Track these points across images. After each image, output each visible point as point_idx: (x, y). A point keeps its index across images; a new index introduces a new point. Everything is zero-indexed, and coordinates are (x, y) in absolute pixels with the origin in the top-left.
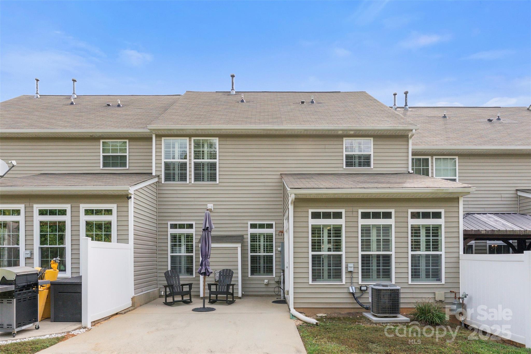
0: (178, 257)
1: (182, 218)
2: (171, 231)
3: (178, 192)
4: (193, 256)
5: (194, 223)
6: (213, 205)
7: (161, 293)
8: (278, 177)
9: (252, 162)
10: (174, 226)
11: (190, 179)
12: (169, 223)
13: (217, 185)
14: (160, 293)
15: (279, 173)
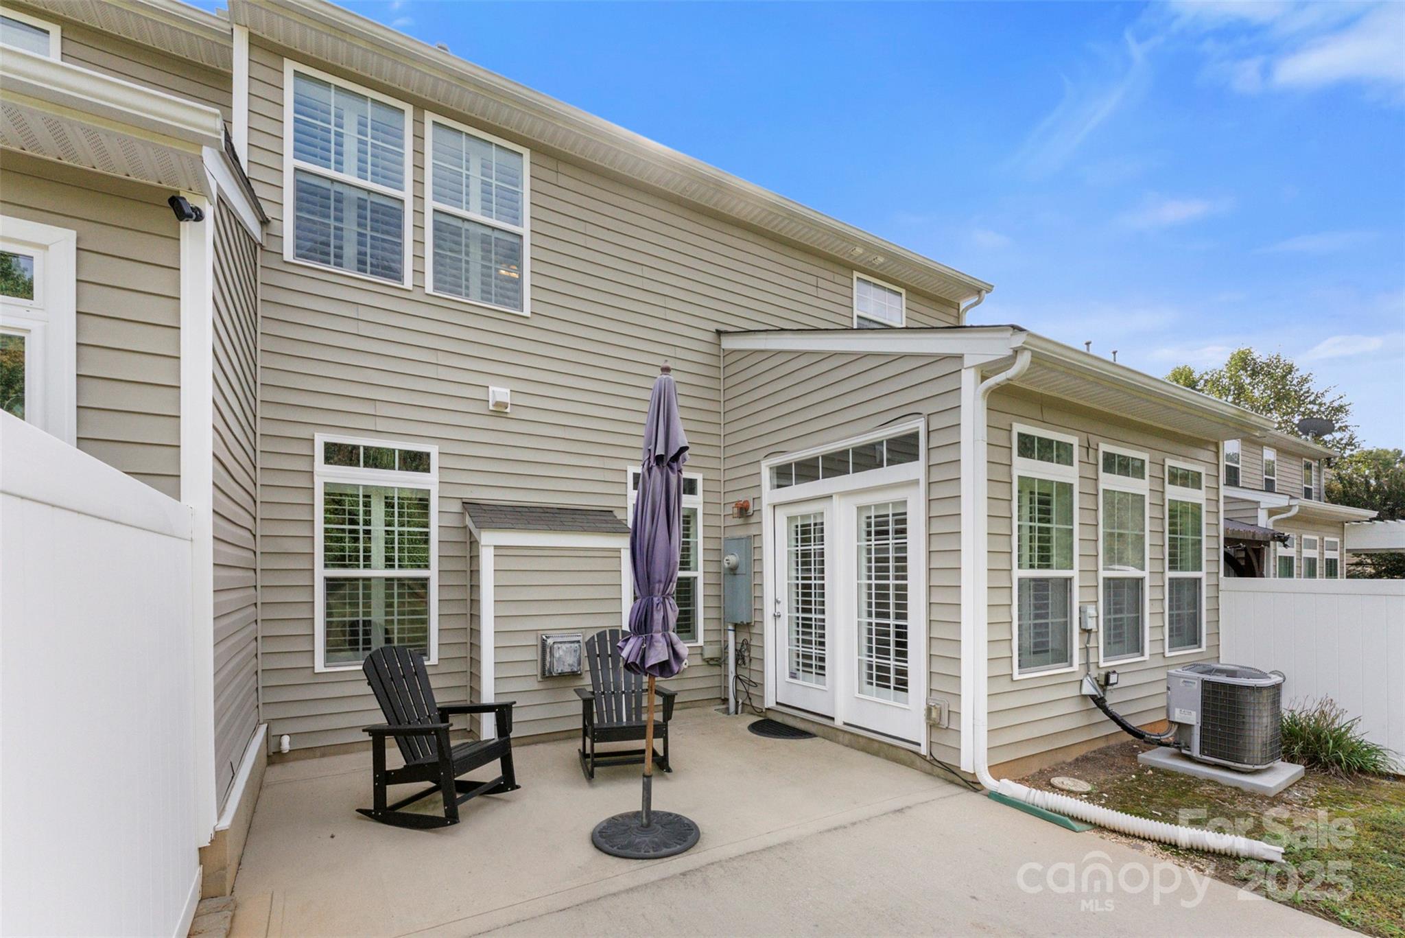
0: (361, 583)
1: (381, 425)
2: (327, 474)
3: (365, 314)
4: (427, 579)
5: (433, 449)
6: (508, 391)
7: (280, 744)
8: (710, 337)
9: (637, 270)
10: (338, 454)
11: (418, 272)
12: (321, 439)
13: (522, 321)
14: (273, 742)
15: (714, 326)
